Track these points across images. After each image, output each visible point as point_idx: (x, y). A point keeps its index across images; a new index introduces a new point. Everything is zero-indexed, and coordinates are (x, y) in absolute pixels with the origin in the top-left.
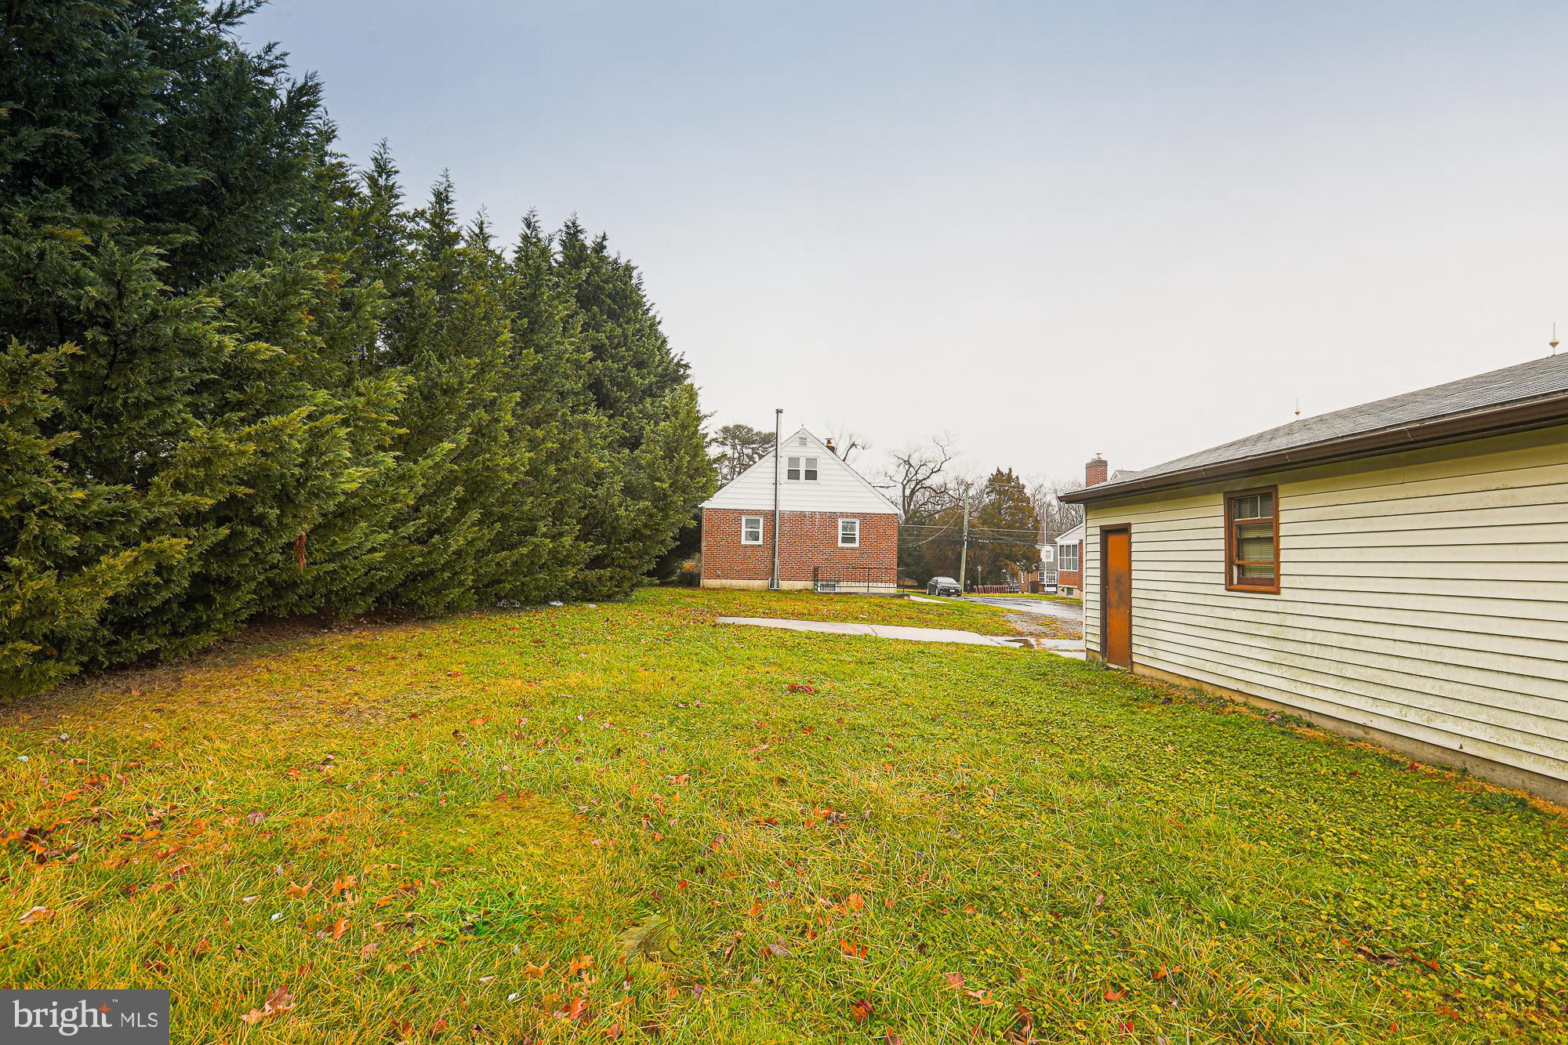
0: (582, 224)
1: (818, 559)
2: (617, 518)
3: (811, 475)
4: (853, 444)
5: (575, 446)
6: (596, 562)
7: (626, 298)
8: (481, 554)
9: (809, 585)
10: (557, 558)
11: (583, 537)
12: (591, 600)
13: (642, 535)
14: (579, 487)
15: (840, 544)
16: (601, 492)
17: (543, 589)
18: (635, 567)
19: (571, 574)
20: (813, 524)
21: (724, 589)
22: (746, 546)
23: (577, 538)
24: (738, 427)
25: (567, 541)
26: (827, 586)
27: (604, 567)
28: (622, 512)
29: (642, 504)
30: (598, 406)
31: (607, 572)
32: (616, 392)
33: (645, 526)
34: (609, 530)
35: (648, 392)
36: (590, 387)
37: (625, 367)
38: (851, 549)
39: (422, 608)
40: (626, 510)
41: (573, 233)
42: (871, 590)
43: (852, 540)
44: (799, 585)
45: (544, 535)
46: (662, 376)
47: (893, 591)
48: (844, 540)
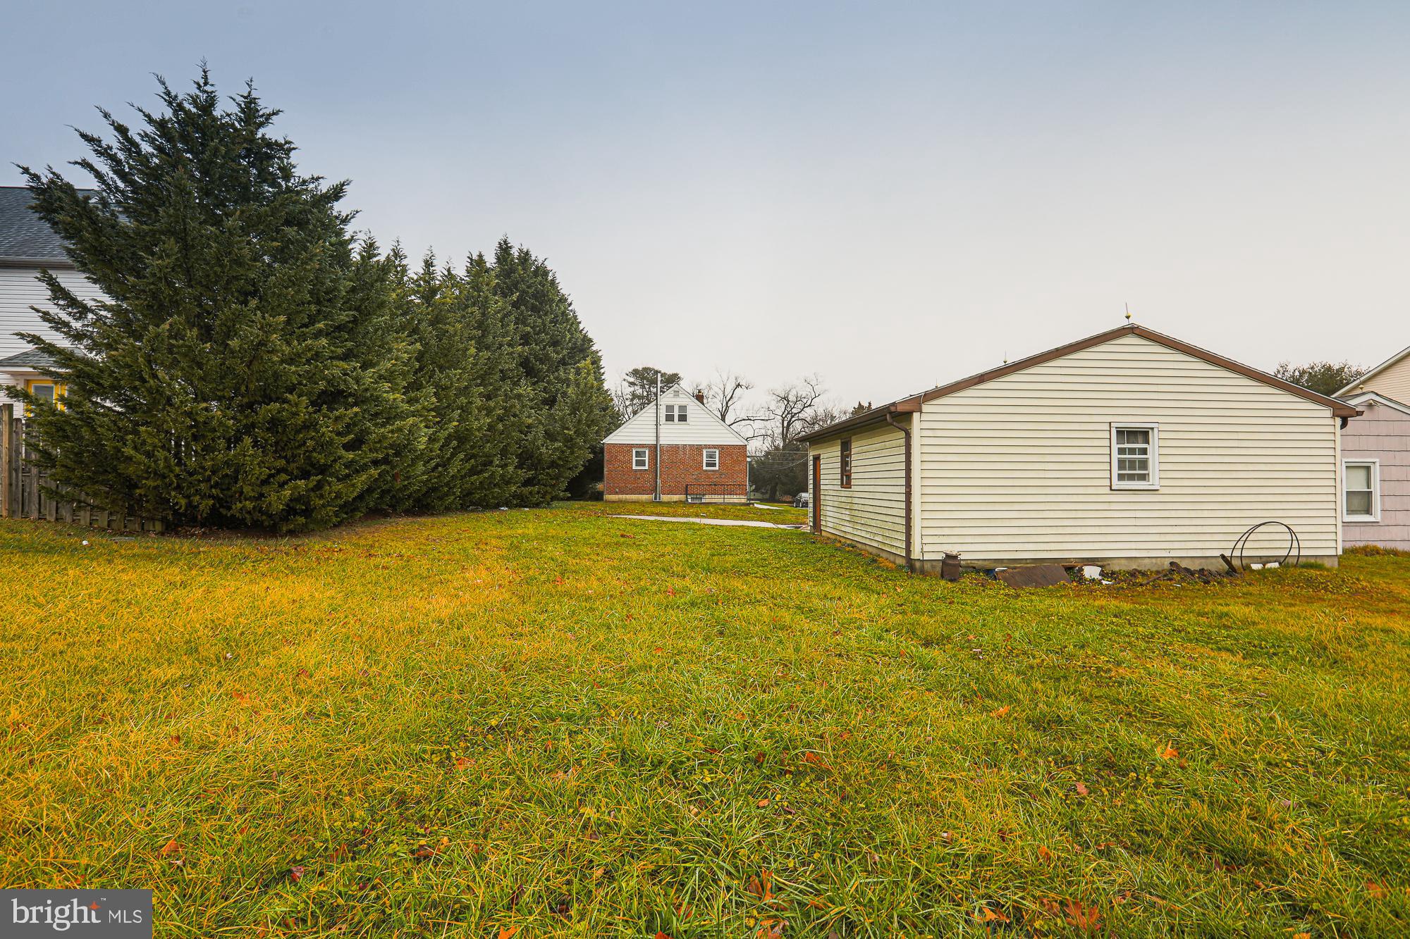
0: (511, 242)
1: (690, 479)
2: (541, 454)
3: (683, 418)
4: (739, 385)
5: (513, 410)
6: (528, 482)
7: (544, 296)
8: (463, 477)
9: (682, 497)
10: (504, 480)
11: (520, 466)
12: (526, 507)
13: (558, 465)
14: (515, 434)
15: (705, 468)
16: (530, 437)
17: (497, 498)
18: (554, 486)
19: (513, 489)
20: (685, 453)
21: (620, 501)
22: (636, 470)
23: (516, 467)
24: (646, 369)
25: (511, 469)
26: (697, 498)
27: (534, 486)
28: (543, 450)
29: (557, 445)
30: (527, 376)
31: (536, 488)
32: (538, 365)
33: (559, 458)
34: (536, 461)
35: (563, 362)
36: (521, 364)
37: (545, 347)
38: (713, 471)
39: (434, 507)
40: (547, 449)
41: (504, 248)
42: (726, 501)
43: (714, 465)
44: (675, 498)
45: (497, 466)
46: (572, 348)
47: (744, 501)
48: (708, 465)
